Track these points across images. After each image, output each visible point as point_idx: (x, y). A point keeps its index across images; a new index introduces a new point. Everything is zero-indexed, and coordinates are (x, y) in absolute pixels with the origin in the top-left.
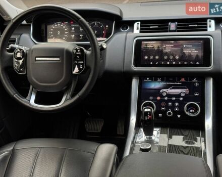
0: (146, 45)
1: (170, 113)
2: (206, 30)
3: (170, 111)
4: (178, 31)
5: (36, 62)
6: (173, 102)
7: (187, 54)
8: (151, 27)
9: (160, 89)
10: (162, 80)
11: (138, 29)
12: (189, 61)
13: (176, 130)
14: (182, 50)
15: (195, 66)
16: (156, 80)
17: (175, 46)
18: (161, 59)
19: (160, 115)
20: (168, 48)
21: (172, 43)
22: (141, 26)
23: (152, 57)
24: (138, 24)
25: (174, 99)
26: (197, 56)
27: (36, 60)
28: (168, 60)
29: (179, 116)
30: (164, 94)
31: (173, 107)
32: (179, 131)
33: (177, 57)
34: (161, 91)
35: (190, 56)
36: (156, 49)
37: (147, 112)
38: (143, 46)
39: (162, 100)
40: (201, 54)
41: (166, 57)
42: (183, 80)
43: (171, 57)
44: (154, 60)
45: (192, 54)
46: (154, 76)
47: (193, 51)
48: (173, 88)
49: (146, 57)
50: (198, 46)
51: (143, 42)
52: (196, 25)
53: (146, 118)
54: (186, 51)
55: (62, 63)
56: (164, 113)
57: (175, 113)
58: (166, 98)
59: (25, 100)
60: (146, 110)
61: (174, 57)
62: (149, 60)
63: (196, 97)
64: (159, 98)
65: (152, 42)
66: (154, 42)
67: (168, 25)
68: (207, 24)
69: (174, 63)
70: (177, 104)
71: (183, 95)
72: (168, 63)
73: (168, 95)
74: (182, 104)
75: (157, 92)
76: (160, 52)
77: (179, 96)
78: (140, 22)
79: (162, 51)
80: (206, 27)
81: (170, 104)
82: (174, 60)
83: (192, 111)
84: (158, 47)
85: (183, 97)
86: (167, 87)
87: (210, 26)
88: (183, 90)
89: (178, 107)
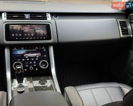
0: (12, 27)
1: (31, 68)
2: (46, 19)
3: (31, 67)
4: (31, 19)
6: (33, 61)
7: (38, 33)
8: (14, 16)
9: (24, 54)
10: (25, 49)
11: (5, 17)
12: (39, 37)
13: (36, 78)
14: (35, 30)
16: (20, 49)
17: (30, 28)
18: (23, 36)
19: (26, 70)
20: (26, 29)
21: (28, 26)
22: (7, 15)
23: (17, 35)
24: (5, 14)
25: (33, 59)
26: (44, 34)
28: (27, 36)
29: (37, 69)
30: (27, 57)
31: (33, 64)
32: (37, 78)
33: (32, 35)
35: (40, 34)
36: (19, 30)
37: (19, 69)
38: (10, 28)
39: (26, 61)
40: (45, 33)
41: (26, 35)
42: (37, 48)
43: (29, 35)
44: (19, 37)
45: (41, 33)
46: (19, 47)
47: (41, 31)
48: (31, 53)
49: (13, 35)
50: (43, 28)
51: (10, 26)
52: (41, 16)
53: (19, 72)
54: (37, 31)
56: (28, 68)
57: (35, 68)
58: (28, 59)
60: (18, 67)
61: (31, 35)
62: (15, 37)
63: (45, 57)
64: (23, 60)
65: (16, 26)
66: (17, 26)
67: (24, 16)
68: (46, 16)
69: (31, 38)
70: (35, 62)
71: (38, 57)
72: (27, 38)
73: (29, 58)
74: (38, 62)
75: (22, 56)
76: (22, 32)
77: (35, 57)
79: (23, 31)
80: (46, 18)
81: (31, 62)
82: (31, 36)
83: (43, 65)
84: (20, 29)
85: (37, 58)
86: (28, 53)
87: (48, 17)
88: (38, 54)
89: (36, 64)
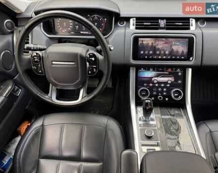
0: (142, 41)
1: (160, 98)
2: (189, 29)
3: (160, 96)
4: (167, 29)
5: (53, 66)
7: (175, 50)
8: (145, 24)
9: (152, 78)
10: (154, 70)
11: (133, 25)
12: (176, 56)
14: (171, 46)
15: (180, 60)
16: (149, 70)
17: (166, 43)
18: (154, 53)
19: (153, 99)
20: (160, 45)
21: (163, 40)
22: (136, 22)
23: (147, 52)
24: (134, 20)
25: (163, 85)
26: (183, 52)
27: (52, 64)
28: (159, 55)
29: (167, 99)
30: (155, 82)
31: (162, 92)
33: (167, 52)
34: (153, 79)
35: (177, 51)
36: (150, 45)
37: (148, 103)
38: (140, 42)
39: (154, 86)
40: (185, 50)
41: (158, 52)
42: (170, 70)
43: (162, 52)
44: (149, 55)
45: (179, 50)
46: (147, 68)
47: (180, 48)
48: (162, 77)
49: (142, 52)
50: (184, 43)
51: (139, 39)
52: (181, 24)
54: (175, 48)
55: (77, 67)
57: (165, 97)
58: (157, 85)
59: (47, 97)
61: (165, 52)
62: (144, 55)
63: (179, 84)
64: (151, 85)
65: (147, 39)
66: (149, 39)
67: (158, 22)
68: (189, 23)
69: (164, 57)
70: (165, 89)
71: (169, 82)
72: (160, 57)
73: (159, 83)
74: (169, 90)
75: (150, 80)
76: (154, 49)
77: (166, 83)
78: (135, 19)
79: (155, 47)
80: (189, 25)
81: (160, 89)
82: (165, 54)
83: (176, 95)
84: (152, 44)
85: (169, 84)
86: (158, 76)
87: (192, 25)
88: (170, 79)
89: (166, 92)
